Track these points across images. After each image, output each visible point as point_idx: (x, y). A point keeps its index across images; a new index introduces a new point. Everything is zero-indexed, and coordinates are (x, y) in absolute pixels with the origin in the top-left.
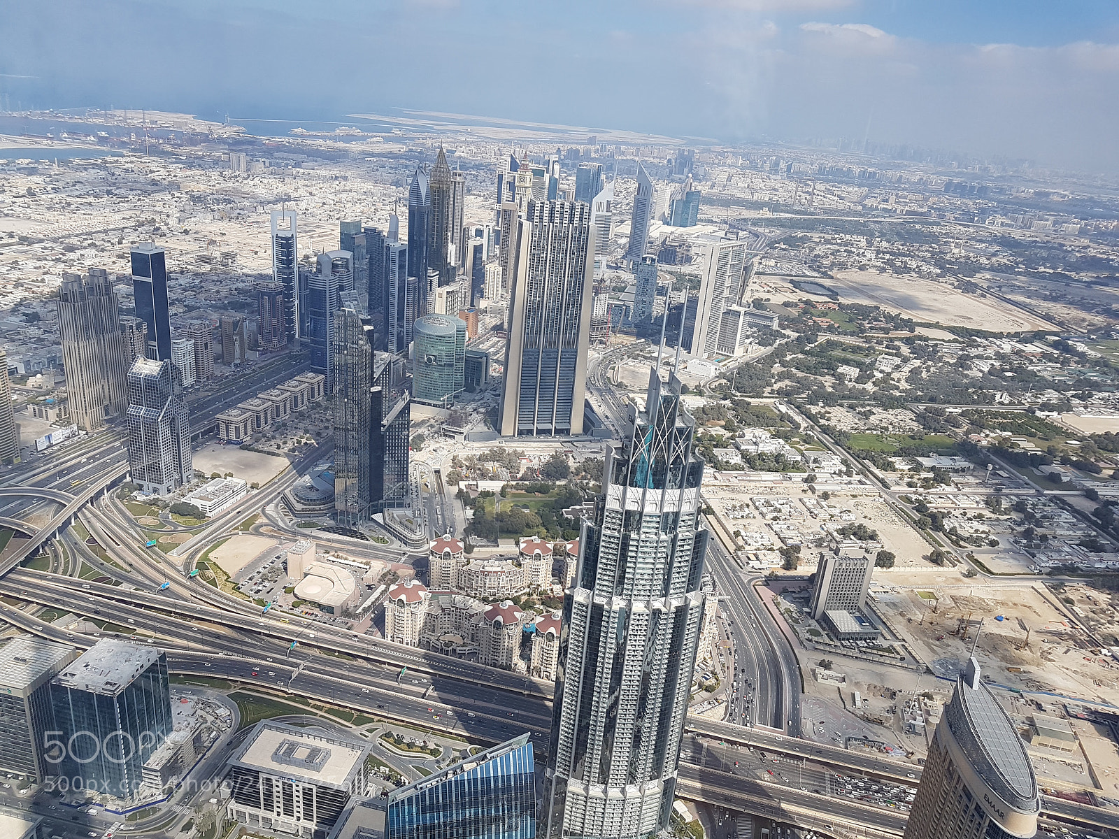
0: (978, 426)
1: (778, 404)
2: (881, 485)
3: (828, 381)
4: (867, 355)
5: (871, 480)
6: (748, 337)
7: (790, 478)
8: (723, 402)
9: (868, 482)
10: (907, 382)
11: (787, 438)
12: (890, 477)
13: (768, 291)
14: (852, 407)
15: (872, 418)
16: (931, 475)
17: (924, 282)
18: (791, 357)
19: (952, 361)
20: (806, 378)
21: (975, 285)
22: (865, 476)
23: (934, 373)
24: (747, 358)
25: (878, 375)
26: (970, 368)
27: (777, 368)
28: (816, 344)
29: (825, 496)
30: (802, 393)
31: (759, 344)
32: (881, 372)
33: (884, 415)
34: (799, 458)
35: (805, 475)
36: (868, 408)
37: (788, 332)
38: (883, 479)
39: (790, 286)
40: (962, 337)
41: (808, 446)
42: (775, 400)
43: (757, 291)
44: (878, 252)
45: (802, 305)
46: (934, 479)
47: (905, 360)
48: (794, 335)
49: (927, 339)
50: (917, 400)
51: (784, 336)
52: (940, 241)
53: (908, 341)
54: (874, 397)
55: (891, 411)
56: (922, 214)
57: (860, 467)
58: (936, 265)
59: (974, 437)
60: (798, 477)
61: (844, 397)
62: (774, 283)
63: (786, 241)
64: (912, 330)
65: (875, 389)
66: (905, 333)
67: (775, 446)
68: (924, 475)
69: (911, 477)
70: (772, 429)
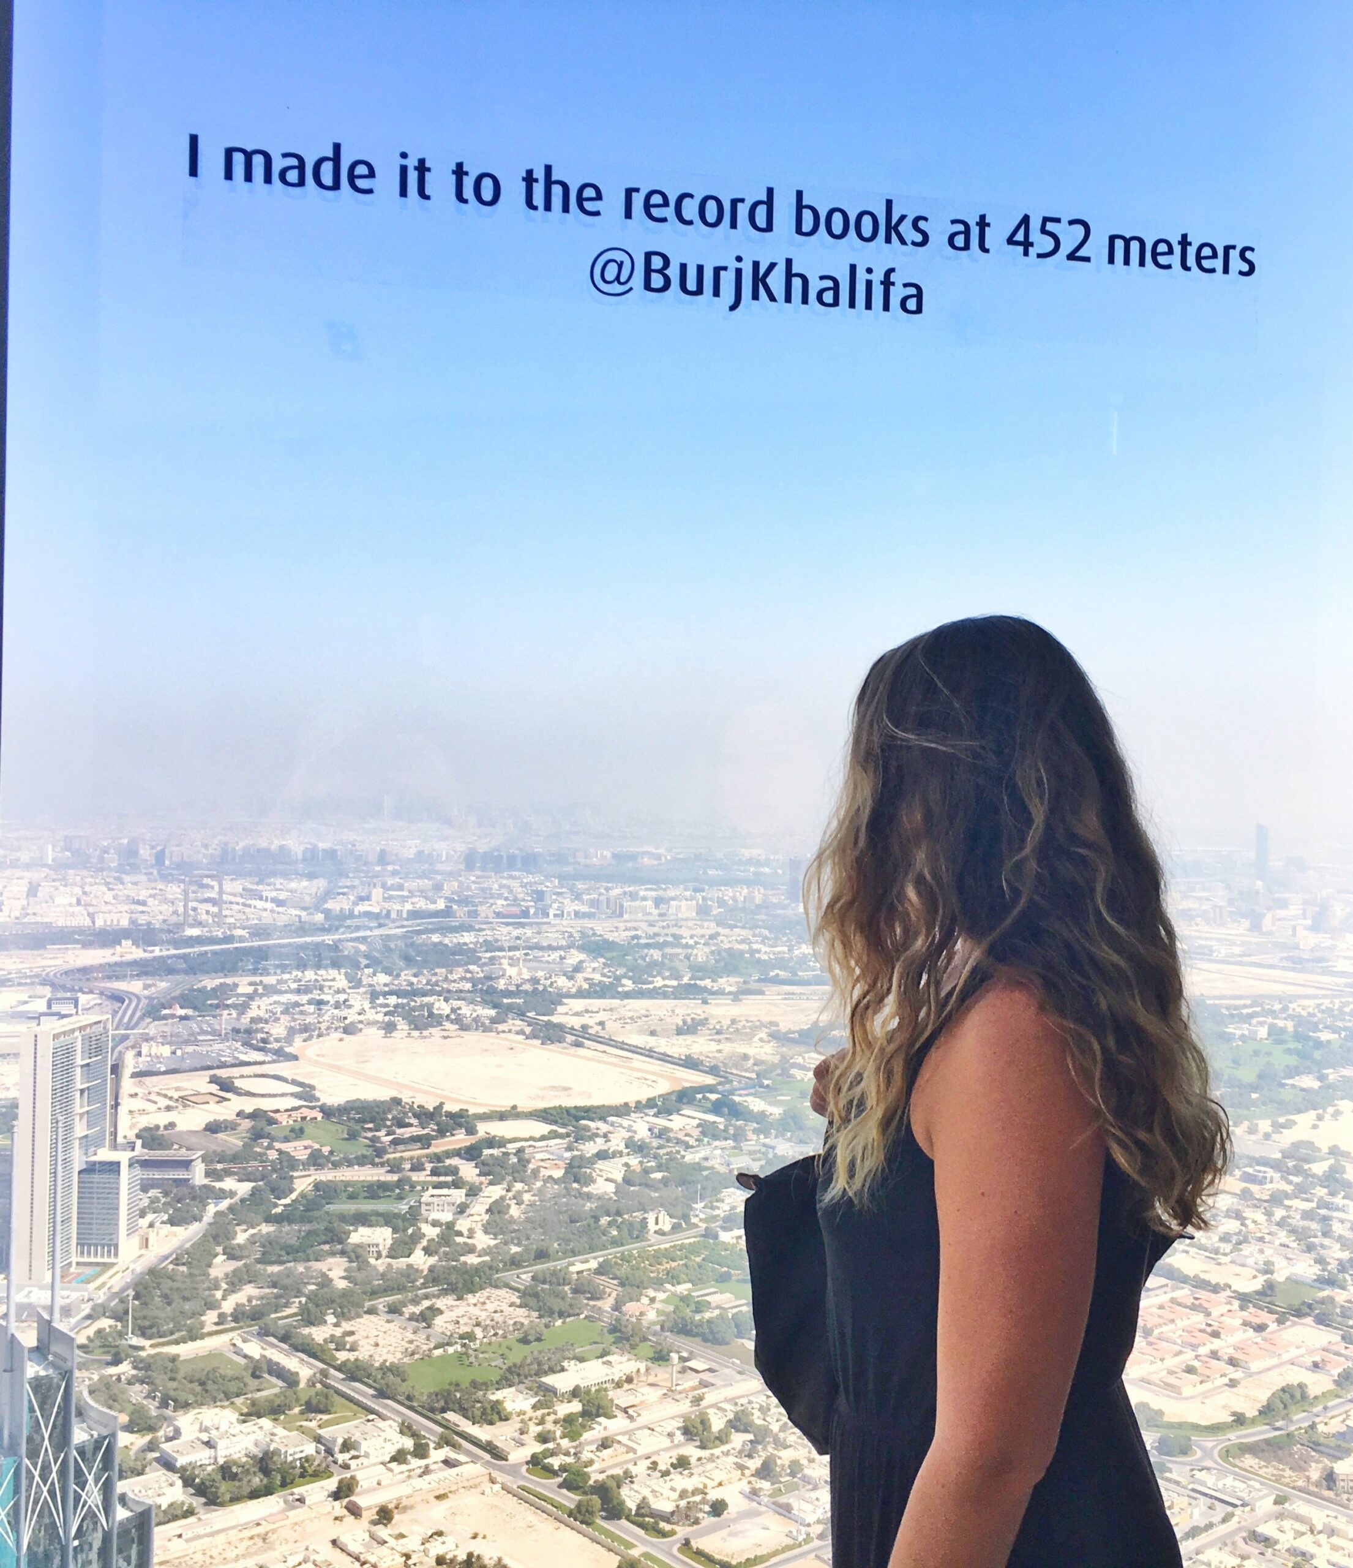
0: (632, 1286)
1: (239, 1343)
2: (487, 1457)
3: (336, 1269)
4: (400, 1198)
5: (468, 1453)
6: (143, 1214)
7: (301, 1500)
8: (112, 1370)
9: (462, 1458)
10: (486, 1232)
11: (275, 1411)
12: (499, 1434)
13: (168, 1108)
14: (394, 1310)
15: (439, 1321)
16: (576, 1407)
17: (471, 1037)
18: (247, 1235)
19: (558, 1174)
20: (288, 1274)
21: (561, 1027)
22: (455, 1446)
23: (532, 1205)
24: (150, 1257)
25: (431, 1232)
26: (590, 1180)
27: (221, 1267)
28: (294, 1196)
29: (385, 1515)
30: (287, 1305)
31: (172, 1222)
32: (435, 1223)
33: (460, 1311)
34: (310, 1449)
35: (332, 1484)
36: (426, 1303)
37: (229, 1184)
38: (489, 1443)
39: (214, 1088)
40: (564, 1125)
41: (325, 1417)
42: (231, 1335)
43: (143, 1112)
44: (374, 995)
45: (247, 1124)
46: (585, 1414)
47: (473, 1192)
48: (244, 1189)
49: (501, 1143)
50: (515, 1263)
51: (222, 1194)
52: (480, 958)
53: (471, 1153)
54: (434, 1277)
55: (471, 1298)
56: (437, 914)
57: (440, 1430)
58: (485, 1002)
59: (631, 1308)
60: (317, 1492)
61: (374, 1294)
62: (177, 1089)
63: (185, 1001)
64: (471, 1131)
65: (432, 1260)
66: (460, 1139)
67: (252, 1437)
68: (564, 1409)
69: (541, 1422)
70: (239, 1401)
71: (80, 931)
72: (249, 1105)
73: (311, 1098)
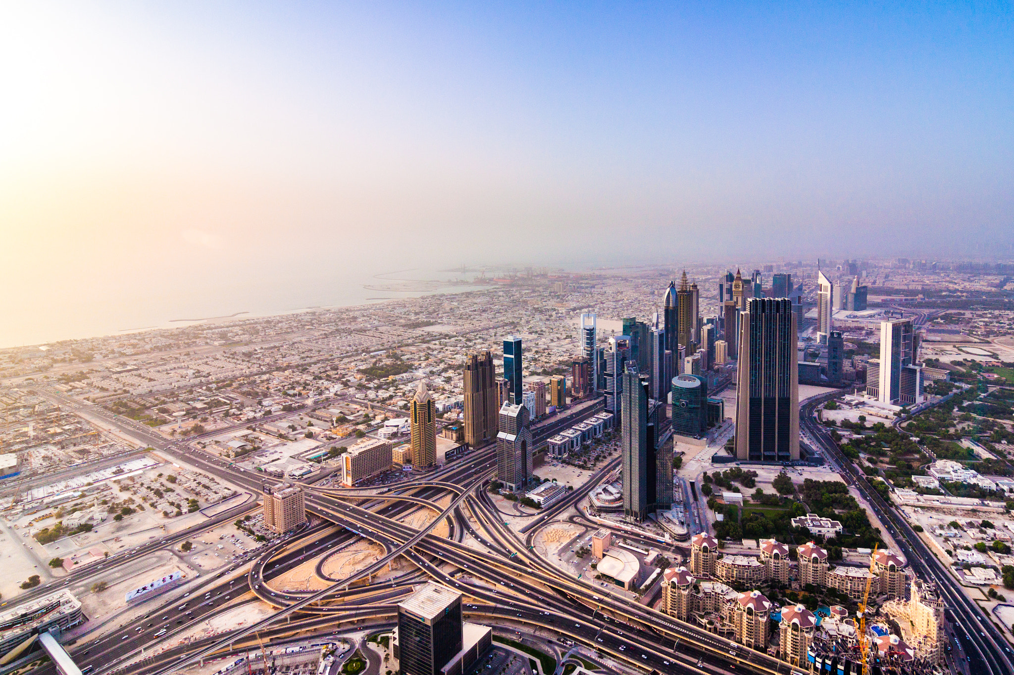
18: (967, 403)
20: (985, 420)
24: (927, 404)
27: (956, 412)
28: (988, 393)
30: (986, 432)
31: (936, 393)
37: (960, 384)
45: (968, 363)
48: (967, 386)
51: (958, 388)
67: (968, 476)
72: (969, 357)
73: (997, 358)
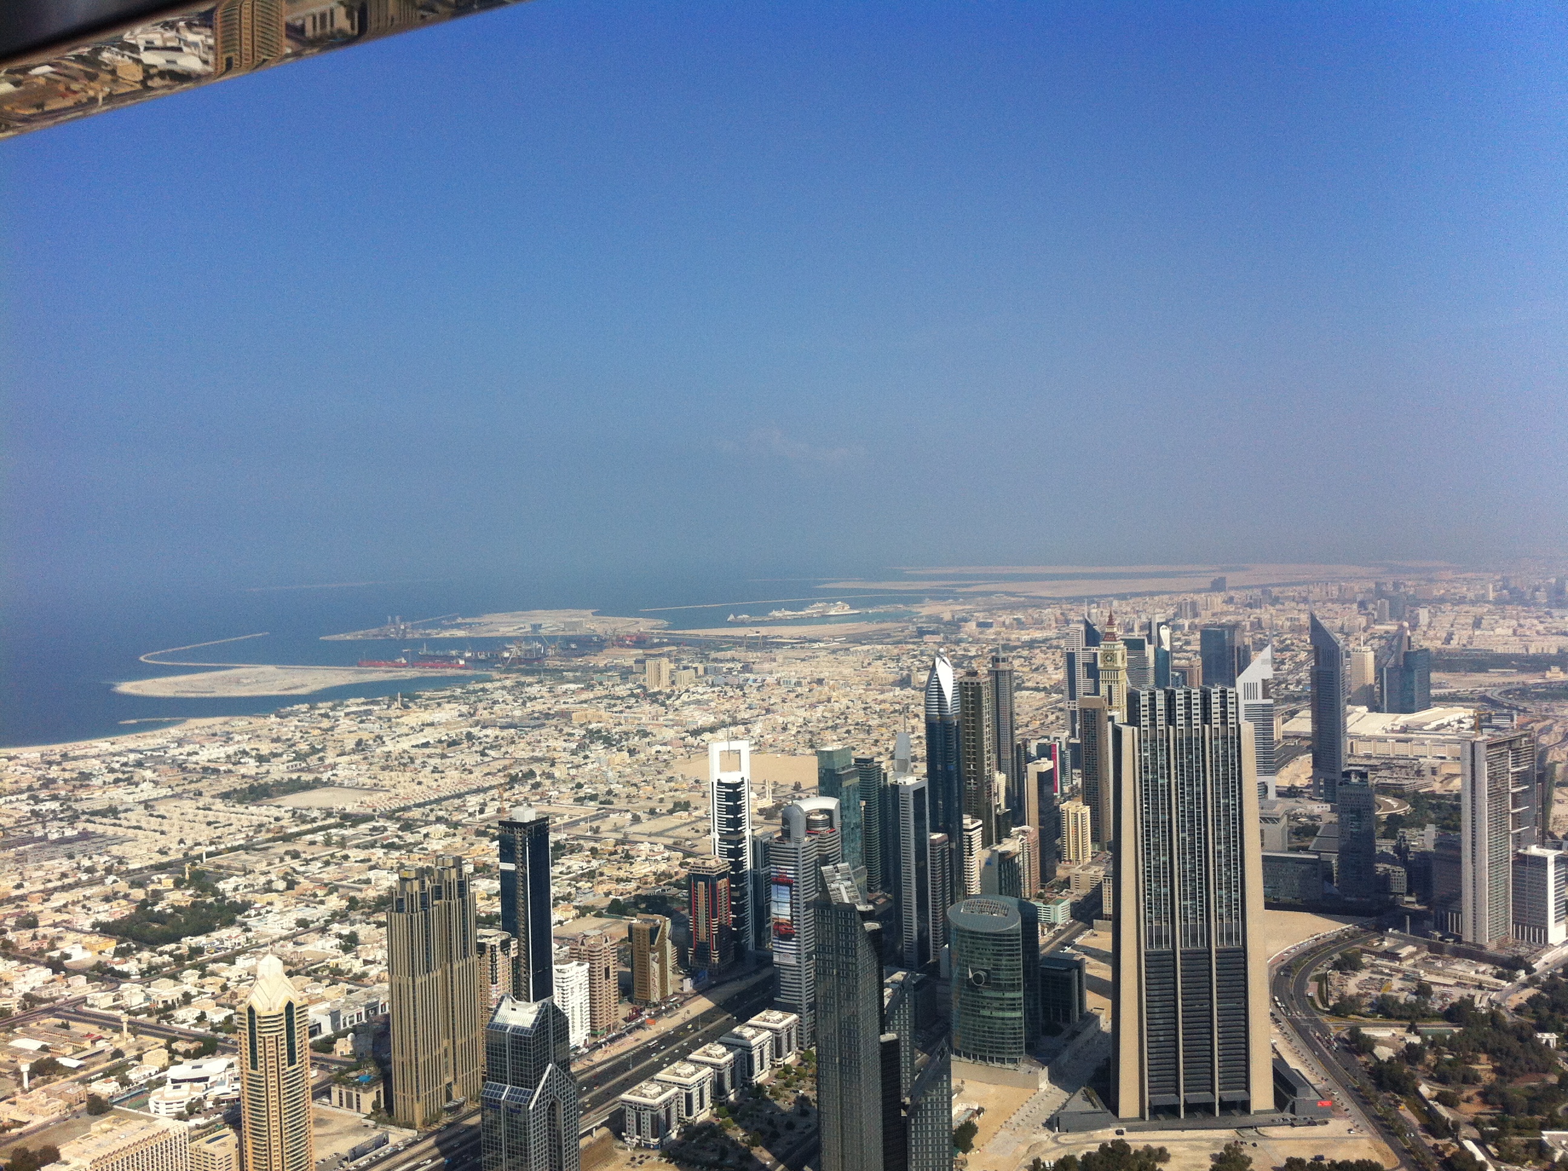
71: (1515, 657)
